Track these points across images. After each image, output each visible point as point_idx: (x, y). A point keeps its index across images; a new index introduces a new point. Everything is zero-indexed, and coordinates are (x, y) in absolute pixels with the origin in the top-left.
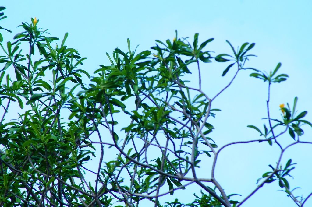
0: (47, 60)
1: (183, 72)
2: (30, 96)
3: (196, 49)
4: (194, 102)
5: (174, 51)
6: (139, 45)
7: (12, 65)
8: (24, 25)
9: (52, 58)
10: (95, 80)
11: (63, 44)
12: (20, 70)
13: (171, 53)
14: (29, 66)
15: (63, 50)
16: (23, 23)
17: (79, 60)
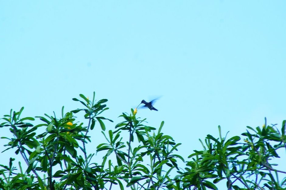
0: (145, 146)
1: (272, 156)
2: (130, 179)
3: (284, 135)
4: (282, 184)
5: (263, 137)
6: (229, 132)
7: (114, 152)
8: (124, 115)
9: (150, 144)
10: (189, 164)
11: (160, 132)
12: (121, 156)
13: (260, 138)
14: (129, 152)
15: (160, 137)
16: (123, 113)
17: (174, 146)
